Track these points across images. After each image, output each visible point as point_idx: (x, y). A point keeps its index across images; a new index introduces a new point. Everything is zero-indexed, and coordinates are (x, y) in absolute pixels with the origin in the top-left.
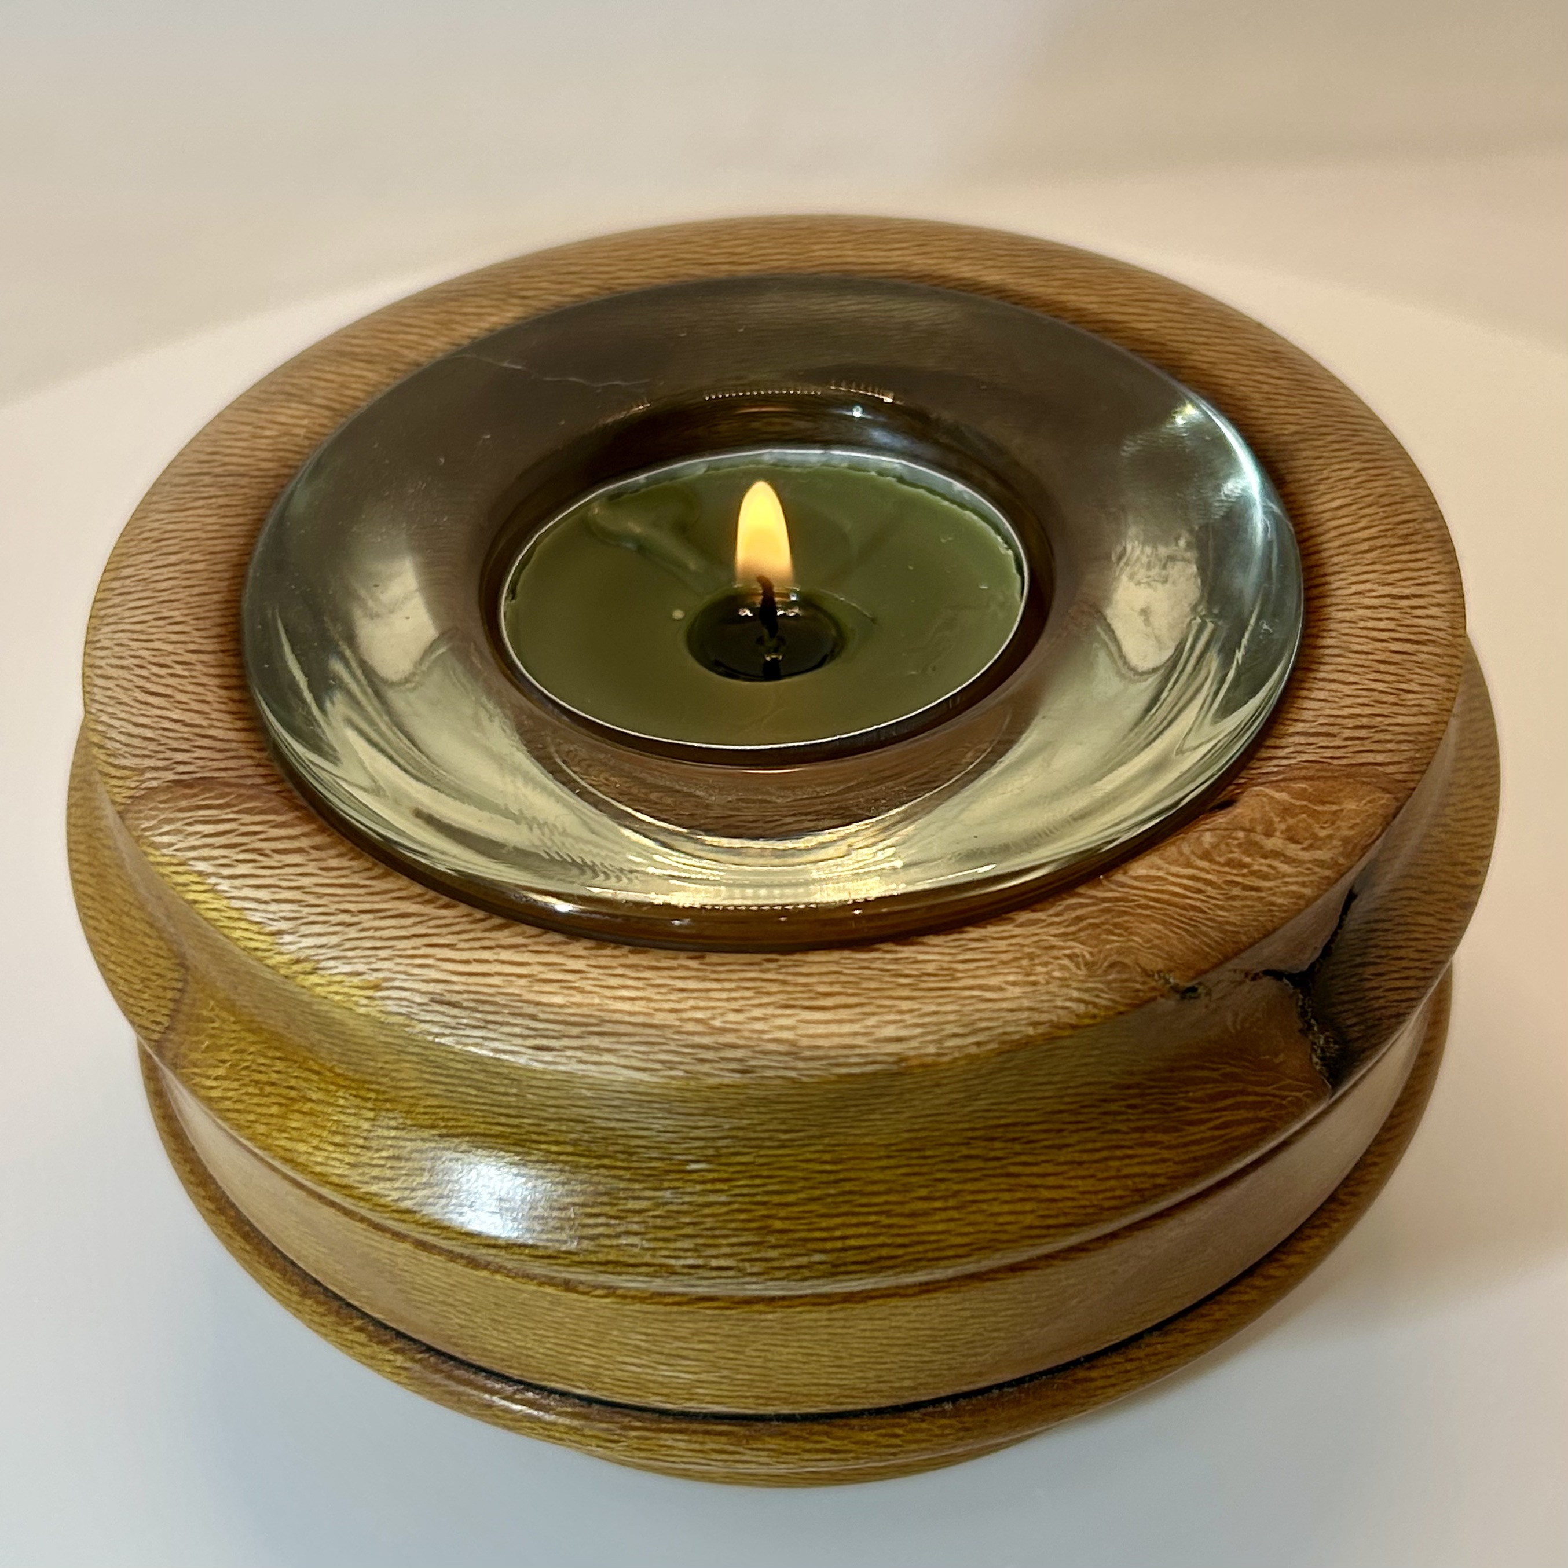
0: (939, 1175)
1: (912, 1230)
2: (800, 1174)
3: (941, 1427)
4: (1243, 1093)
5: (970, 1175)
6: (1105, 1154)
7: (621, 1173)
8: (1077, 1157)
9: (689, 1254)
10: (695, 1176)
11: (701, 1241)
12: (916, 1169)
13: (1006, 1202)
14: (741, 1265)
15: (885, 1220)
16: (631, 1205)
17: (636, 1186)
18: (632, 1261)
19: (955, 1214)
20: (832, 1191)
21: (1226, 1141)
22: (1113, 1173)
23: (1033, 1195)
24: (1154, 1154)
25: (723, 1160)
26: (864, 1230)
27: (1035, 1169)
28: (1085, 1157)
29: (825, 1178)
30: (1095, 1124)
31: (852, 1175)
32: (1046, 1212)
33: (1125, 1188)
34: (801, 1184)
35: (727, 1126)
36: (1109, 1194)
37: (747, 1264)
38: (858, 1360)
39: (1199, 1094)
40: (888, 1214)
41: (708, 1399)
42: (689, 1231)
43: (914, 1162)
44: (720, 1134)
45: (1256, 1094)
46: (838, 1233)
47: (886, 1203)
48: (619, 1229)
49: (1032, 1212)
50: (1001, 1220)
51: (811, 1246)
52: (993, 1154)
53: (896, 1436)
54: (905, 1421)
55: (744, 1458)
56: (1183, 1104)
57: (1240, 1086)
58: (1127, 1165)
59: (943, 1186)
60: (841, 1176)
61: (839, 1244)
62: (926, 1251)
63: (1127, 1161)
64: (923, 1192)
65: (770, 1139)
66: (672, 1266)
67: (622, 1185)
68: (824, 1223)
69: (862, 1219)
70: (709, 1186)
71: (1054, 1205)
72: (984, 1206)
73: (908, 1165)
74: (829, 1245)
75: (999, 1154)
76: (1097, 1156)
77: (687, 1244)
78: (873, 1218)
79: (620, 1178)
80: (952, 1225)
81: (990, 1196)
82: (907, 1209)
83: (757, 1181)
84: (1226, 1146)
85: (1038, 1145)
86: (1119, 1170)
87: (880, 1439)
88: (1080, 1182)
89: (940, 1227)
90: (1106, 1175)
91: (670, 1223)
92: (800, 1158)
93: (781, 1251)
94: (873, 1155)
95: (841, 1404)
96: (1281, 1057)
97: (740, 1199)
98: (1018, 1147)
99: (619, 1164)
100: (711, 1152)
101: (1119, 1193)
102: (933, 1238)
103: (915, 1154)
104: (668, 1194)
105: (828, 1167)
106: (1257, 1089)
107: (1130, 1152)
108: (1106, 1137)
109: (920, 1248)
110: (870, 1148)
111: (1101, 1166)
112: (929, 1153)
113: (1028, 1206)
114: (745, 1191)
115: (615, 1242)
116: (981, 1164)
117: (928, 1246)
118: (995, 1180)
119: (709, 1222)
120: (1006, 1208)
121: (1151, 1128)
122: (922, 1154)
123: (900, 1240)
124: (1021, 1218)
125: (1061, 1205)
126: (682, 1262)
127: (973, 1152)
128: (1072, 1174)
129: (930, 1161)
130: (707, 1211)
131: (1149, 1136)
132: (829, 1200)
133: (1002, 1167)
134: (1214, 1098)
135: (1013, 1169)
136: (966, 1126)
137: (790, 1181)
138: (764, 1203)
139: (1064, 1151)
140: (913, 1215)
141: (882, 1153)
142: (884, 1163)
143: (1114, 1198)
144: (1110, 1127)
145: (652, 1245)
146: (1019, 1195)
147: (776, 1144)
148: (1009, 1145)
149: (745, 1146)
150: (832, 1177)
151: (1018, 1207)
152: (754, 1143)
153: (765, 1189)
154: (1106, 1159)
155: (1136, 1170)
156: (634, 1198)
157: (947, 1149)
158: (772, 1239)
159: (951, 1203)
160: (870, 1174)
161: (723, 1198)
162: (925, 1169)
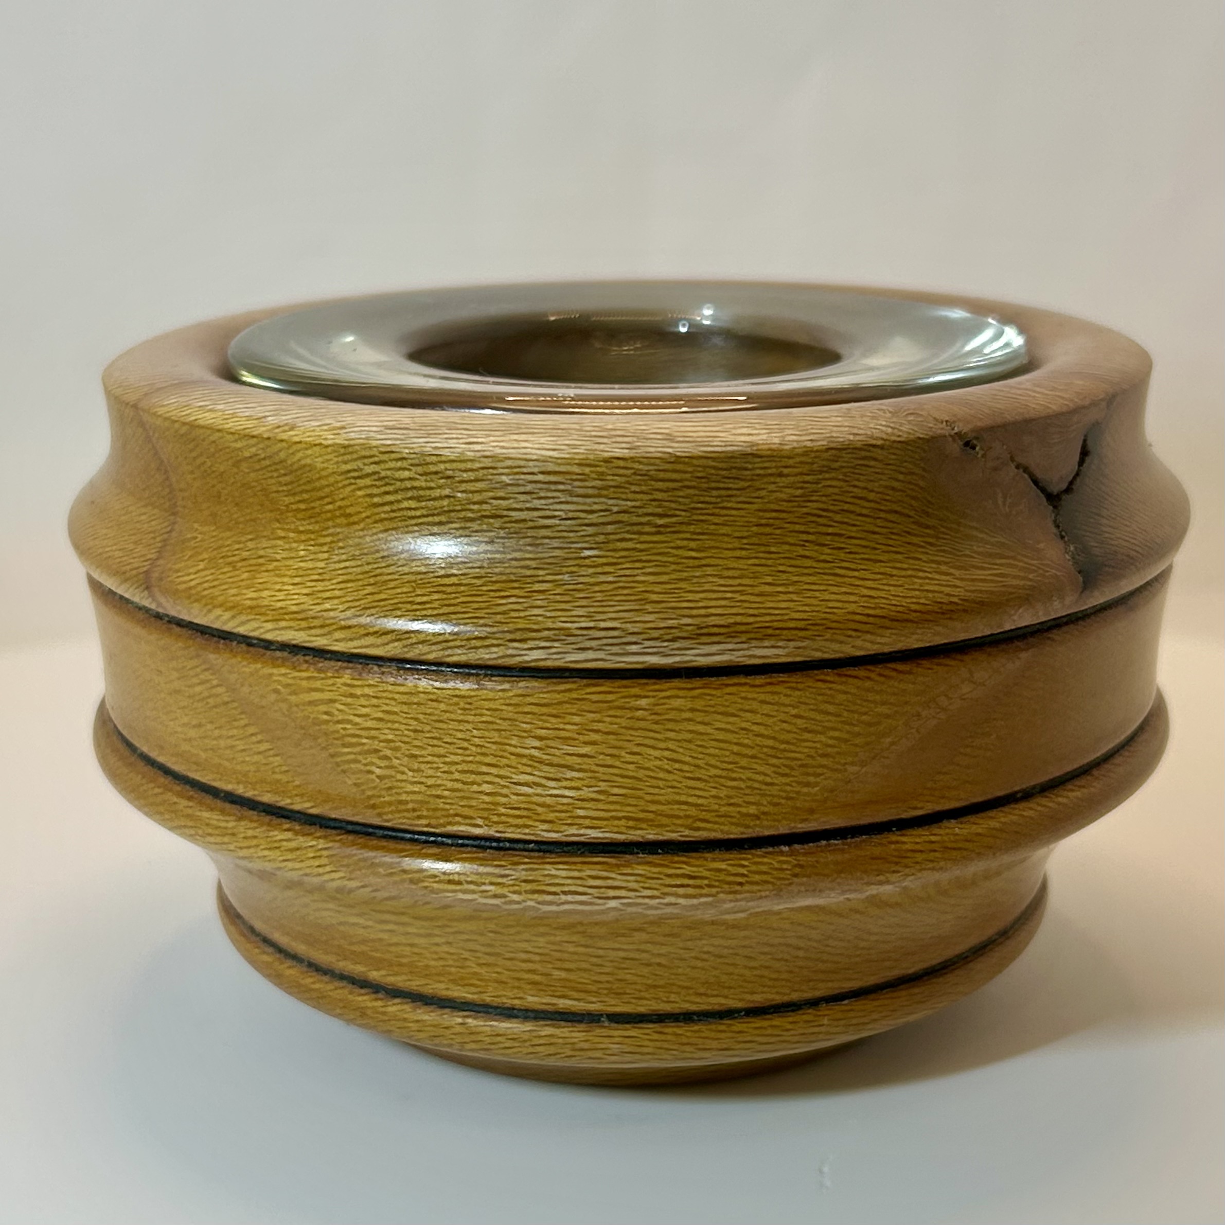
0: (781, 568)
1: (761, 606)
2: (671, 559)
3: (780, 862)
4: (1014, 558)
5: (806, 571)
6: (909, 573)
7: (528, 563)
8: (888, 570)
9: (583, 619)
10: (587, 562)
11: (592, 610)
12: (763, 561)
13: (834, 593)
14: (623, 626)
15: (738, 597)
16: (537, 587)
17: (541, 572)
18: (535, 627)
19: (794, 597)
20: (697, 574)
21: (1004, 586)
22: (916, 587)
23: (856, 591)
24: (948, 581)
25: (611, 546)
26: (723, 603)
27: (856, 574)
28: (895, 572)
29: (691, 562)
30: (901, 550)
31: (712, 561)
32: (865, 604)
33: (926, 598)
34: (673, 567)
35: (615, 509)
36: (914, 600)
37: (628, 625)
38: (714, 772)
39: (981, 549)
40: (741, 593)
41: (587, 822)
42: (584, 602)
43: (761, 555)
44: (609, 519)
45: (1026, 563)
46: (701, 604)
47: (740, 585)
48: (525, 605)
49: (855, 602)
50: (831, 604)
51: (679, 612)
52: (823, 557)
53: (744, 866)
54: (749, 856)
55: (616, 883)
56: (968, 552)
57: (1012, 554)
58: (927, 584)
59: (784, 576)
60: (704, 562)
61: (703, 612)
62: (772, 621)
63: (927, 581)
64: (769, 579)
65: (648, 523)
66: (569, 629)
67: (529, 573)
68: (691, 596)
69: (720, 595)
70: (599, 570)
71: (872, 601)
72: (817, 594)
73: (756, 558)
74: (694, 612)
75: (828, 558)
76: (903, 573)
77: (581, 612)
78: (729, 595)
79: (528, 567)
80: (791, 605)
81: (822, 588)
82: (757, 590)
83: (638, 565)
84: (1003, 589)
85: (858, 556)
86: (921, 586)
87: (730, 868)
88: (891, 588)
89: (783, 605)
90: (912, 587)
91: (566, 598)
92: (672, 545)
93: (657, 615)
94: (730, 546)
95: (698, 829)
96: (1042, 546)
97: (623, 579)
98: (842, 555)
99: (528, 556)
100: (601, 538)
101: (922, 601)
102: (777, 612)
103: (763, 549)
104: (566, 577)
105: (693, 554)
106: (1026, 560)
107: (930, 575)
108: (911, 561)
109: (768, 618)
110: (726, 539)
111: (907, 580)
112: (773, 549)
113: (852, 598)
114: (628, 572)
115: (522, 614)
116: (815, 564)
117: (774, 618)
118: (826, 577)
119: (599, 596)
120: (833, 597)
121: (946, 563)
122: (768, 549)
123: (751, 612)
124: (846, 605)
125: (877, 601)
126: (577, 625)
127: (807, 553)
128: (885, 582)
129: (772, 556)
130: (597, 588)
131: (943, 568)
132: (695, 580)
133: (830, 569)
134: (991, 555)
135: (838, 571)
136: (802, 528)
137: (664, 564)
138: (644, 582)
139: (878, 564)
140: (761, 594)
141: (737, 545)
142: (738, 553)
143: (918, 603)
144: (912, 555)
145: (553, 614)
146: (844, 590)
147: (654, 530)
148: (835, 552)
149: (628, 532)
150: (697, 562)
151: (845, 598)
152: (635, 528)
153: (644, 571)
154: (910, 576)
155: (936, 588)
156: (539, 582)
157: (787, 547)
158: (649, 607)
159: (791, 589)
160: (726, 562)
161: (611, 579)
162: (770, 562)
